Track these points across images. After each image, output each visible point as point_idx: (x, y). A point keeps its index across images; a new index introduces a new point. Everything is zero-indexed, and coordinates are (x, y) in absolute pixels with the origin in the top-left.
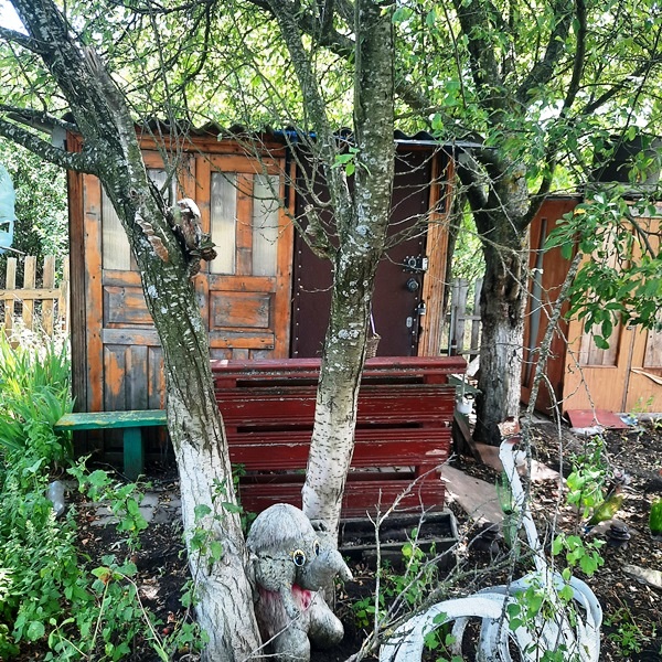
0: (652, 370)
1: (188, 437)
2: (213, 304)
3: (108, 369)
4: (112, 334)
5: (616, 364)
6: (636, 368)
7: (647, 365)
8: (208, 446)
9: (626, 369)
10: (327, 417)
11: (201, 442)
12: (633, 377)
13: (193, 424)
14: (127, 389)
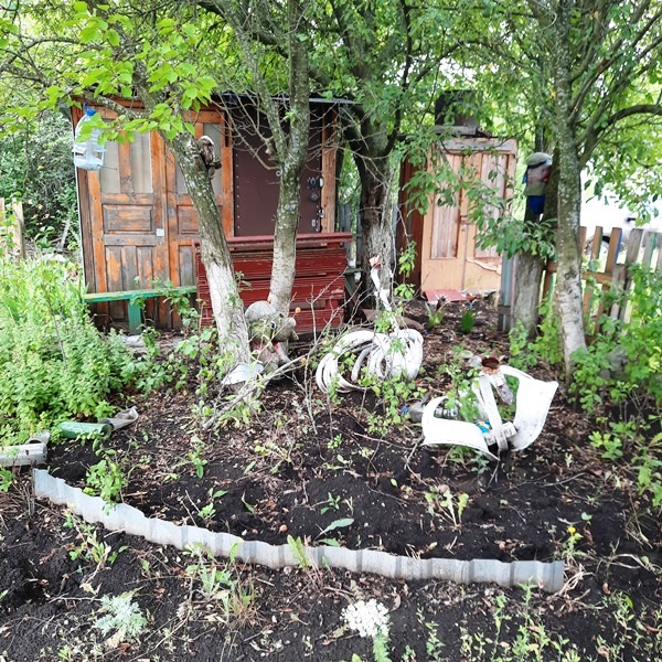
0: (480, 259)
1: (215, 260)
2: (180, 215)
3: (109, 264)
4: (110, 238)
5: (456, 256)
6: (470, 259)
7: (477, 256)
8: (225, 265)
9: (463, 259)
10: (281, 254)
11: (222, 262)
12: (468, 265)
13: (217, 253)
14: (123, 278)
